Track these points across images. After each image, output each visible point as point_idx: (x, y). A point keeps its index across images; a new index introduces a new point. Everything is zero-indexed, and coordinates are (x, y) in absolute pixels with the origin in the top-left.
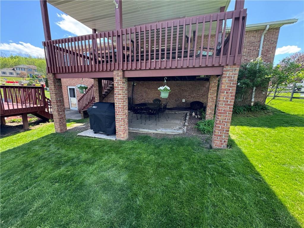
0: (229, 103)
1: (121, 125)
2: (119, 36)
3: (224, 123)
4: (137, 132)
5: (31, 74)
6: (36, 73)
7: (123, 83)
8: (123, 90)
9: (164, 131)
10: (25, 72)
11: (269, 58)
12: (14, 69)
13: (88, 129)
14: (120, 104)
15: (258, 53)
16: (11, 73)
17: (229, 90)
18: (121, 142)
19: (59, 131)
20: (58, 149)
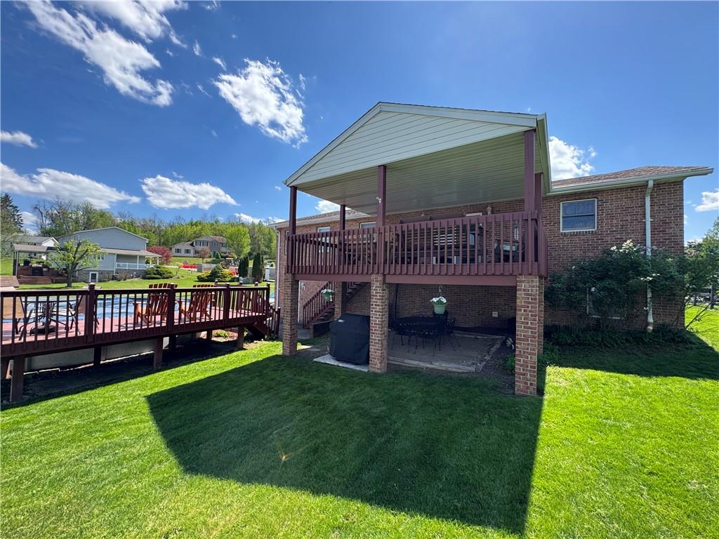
0: (529, 325)
1: (378, 350)
2: (380, 233)
3: (526, 354)
4: (400, 364)
5: (214, 252)
6: (223, 249)
7: (383, 290)
8: (382, 299)
9: (444, 365)
10: (206, 248)
11: (673, 236)
12: (192, 245)
13: (325, 354)
14: (377, 318)
15: (645, 227)
16: (188, 251)
17: (528, 307)
18: (375, 374)
19: (287, 353)
20: (295, 375)
